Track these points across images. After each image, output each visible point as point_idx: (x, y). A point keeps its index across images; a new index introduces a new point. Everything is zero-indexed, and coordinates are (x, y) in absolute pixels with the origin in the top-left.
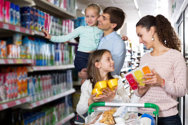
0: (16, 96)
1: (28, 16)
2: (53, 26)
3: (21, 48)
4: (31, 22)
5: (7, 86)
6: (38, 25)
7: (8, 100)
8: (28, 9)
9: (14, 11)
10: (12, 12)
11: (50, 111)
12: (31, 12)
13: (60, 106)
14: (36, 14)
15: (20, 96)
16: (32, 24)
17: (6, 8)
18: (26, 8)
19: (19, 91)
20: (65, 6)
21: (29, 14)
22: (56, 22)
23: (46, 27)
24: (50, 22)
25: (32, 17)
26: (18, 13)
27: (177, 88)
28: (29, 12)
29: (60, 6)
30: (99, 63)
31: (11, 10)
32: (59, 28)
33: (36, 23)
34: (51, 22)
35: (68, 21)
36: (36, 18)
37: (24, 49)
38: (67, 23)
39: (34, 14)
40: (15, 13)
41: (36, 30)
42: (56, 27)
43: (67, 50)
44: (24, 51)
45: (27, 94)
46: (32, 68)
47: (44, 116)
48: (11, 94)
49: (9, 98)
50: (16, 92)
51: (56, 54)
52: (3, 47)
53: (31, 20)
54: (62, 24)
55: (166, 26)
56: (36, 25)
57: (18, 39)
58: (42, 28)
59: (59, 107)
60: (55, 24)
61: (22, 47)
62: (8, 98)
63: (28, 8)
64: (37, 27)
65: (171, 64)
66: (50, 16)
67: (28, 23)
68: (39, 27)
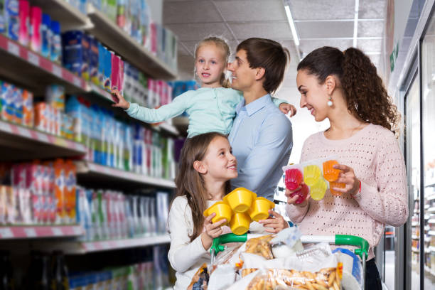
0: (53, 220)
1: (78, 51)
2: (129, 86)
3: (62, 118)
4: (84, 65)
5: (35, 192)
6: (99, 74)
7: (36, 222)
8: (78, 36)
9: (50, 33)
10: (44, 33)
11: (121, 270)
12: (85, 44)
13: (144, 265)
14: (94, 49)
15: (62, 221)
16: (85, 70)
17: (34, 21)
18: (74, 33)
19: (59, 210)
20: (154, 48)
21: (79, 46)
22: (136, 78)
23: (114, 83)
24: (123, 76)
25: (85, 54)
26: (57, 38)
27: (386, 204)
28: (79, 42)
29: (143, 43)
30: (203, 162)
31: (43, 27)
32: (141, 94)
33: (93, 70)
34: (125, 75)
35: (160, 83)
36: (94, 58)
37: (69, 121)
38: (158, 87)
39: (89, 48)
40: (52, 38)
41: (95, 83)
42: (136, 90)
43: (159, 145)
44: (68, 126)
45: (74, 220)
46: (86, 165)
47: (110, 278)
48: (42, 211)
49: (39, 220)
50: (53, 210)
51: (134, 148)
52: (28, 104)
53: (84, 59)
54: (147, 86)
55: (363, 76)
56: (95, 74)
57: (57, 95)
58: (107, 84)
59: (140, 268)
60: (132, 81)
61: (65, 116)
62: (36, 219)
63: (78, 33)
64: (97, 78)
65: (369, 156)
66: (123, 62)
67: (76, 65)
68: (101, 79)
